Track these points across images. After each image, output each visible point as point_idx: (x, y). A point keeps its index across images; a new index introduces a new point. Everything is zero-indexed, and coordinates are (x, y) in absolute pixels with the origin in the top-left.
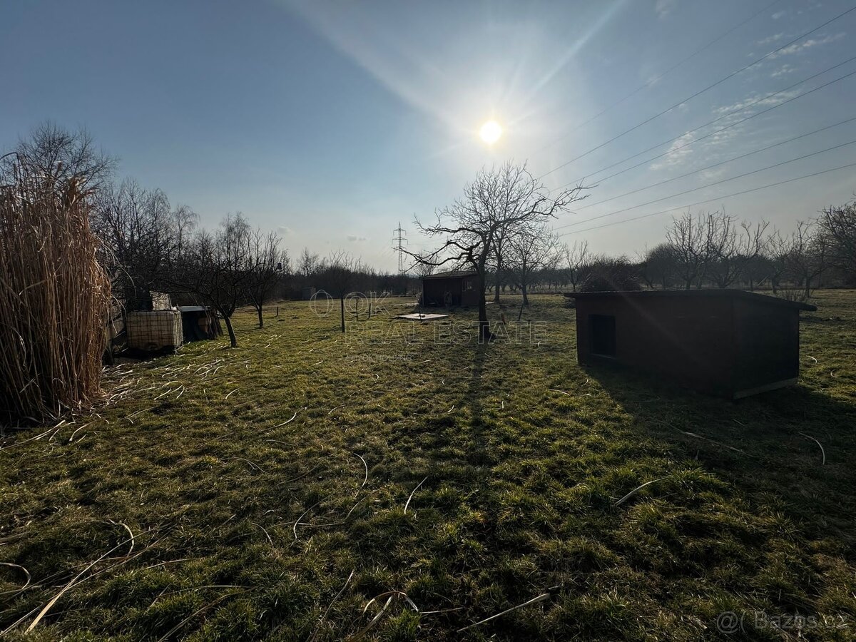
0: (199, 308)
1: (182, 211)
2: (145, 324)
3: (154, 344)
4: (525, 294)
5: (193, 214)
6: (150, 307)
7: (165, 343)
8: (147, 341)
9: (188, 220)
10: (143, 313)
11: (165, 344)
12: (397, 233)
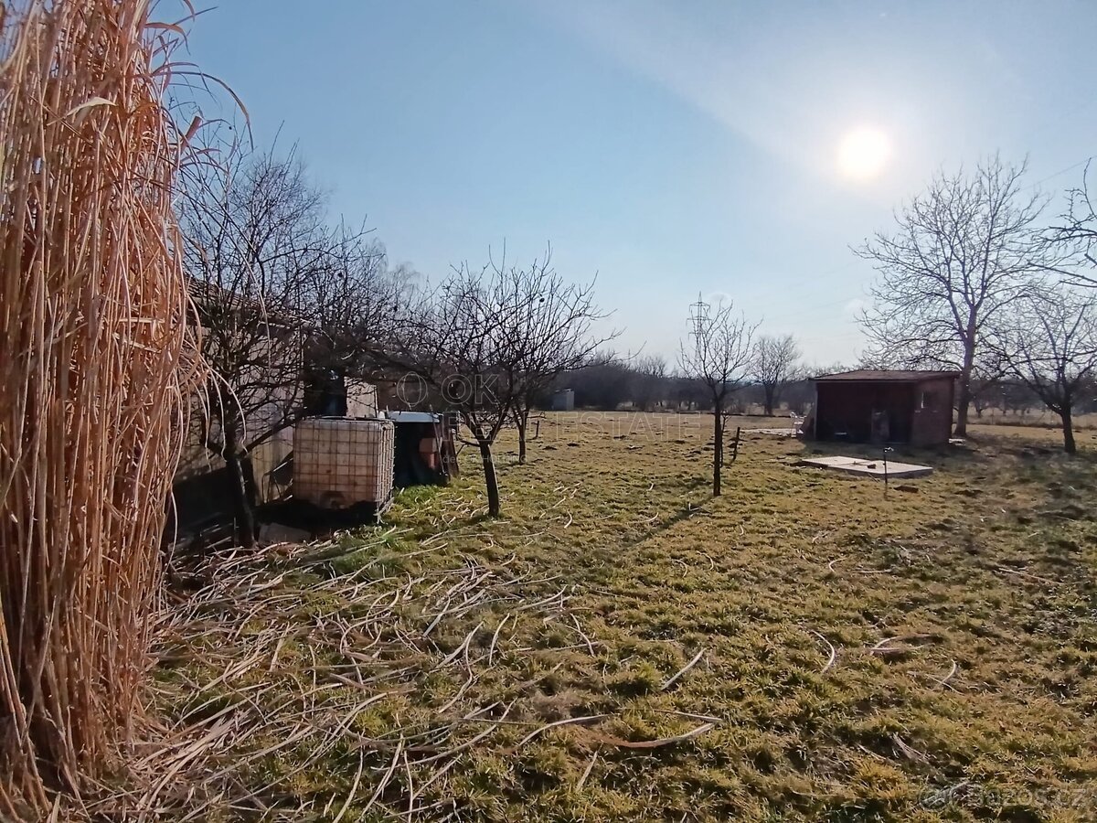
0: (423, 417)
1: (401, 269)
2: (327, 447)
3: (338, 494)
4: (1067, 427)
5: (415, 273)
6: (342, 410)
7: (359, 494)
8: (327, 489)
9: (408, 282)
10: (325, 422)
11: (360, 498)
12: (695, 309)
